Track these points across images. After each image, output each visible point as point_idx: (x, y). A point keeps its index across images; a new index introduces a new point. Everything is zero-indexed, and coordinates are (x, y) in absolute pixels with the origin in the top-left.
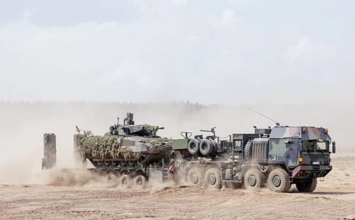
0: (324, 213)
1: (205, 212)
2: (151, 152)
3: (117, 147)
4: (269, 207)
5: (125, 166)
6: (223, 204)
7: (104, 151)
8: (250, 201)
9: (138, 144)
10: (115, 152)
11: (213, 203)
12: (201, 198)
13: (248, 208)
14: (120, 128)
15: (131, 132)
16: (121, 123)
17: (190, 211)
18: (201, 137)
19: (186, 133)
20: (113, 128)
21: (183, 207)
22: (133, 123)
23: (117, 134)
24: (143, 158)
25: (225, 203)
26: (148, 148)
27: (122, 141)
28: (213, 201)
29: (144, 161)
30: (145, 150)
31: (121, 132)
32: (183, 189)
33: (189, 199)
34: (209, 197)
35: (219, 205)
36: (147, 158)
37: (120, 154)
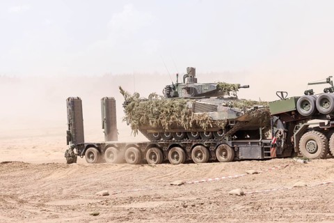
0: (151, 181)
1: (29, 187)
2: (241, 119)
3: (188, 114)
4: (94, 178)
5: (199, 138)
6: (48, 178)
7: (168, 119)
8: (75, 173)
9: (221, 108)
10: (185, 120)
11: (37, 178)
12: (24, 172)
13: (74, 180)
14: (180, 88)
15: (199, 93)
16: (181, 81)
17: (14, 187)
18: (311, 92)
19: (282, 93)
20: (169, 89)
21: (7, 183)
22: (195, 81)
23: (176, 95)
24: (228, 127)
25: (50, 177)
26: (238, 114)
27: (194, 105)
28: (38, 176)
29: (230, 131)
30: (234, 117)
31: (183, 93)
32: (6, 165)
33: (13, 174)
34: (33, 172)
35: (44, 179)
36: (235, 126)
37: (194, 123)
